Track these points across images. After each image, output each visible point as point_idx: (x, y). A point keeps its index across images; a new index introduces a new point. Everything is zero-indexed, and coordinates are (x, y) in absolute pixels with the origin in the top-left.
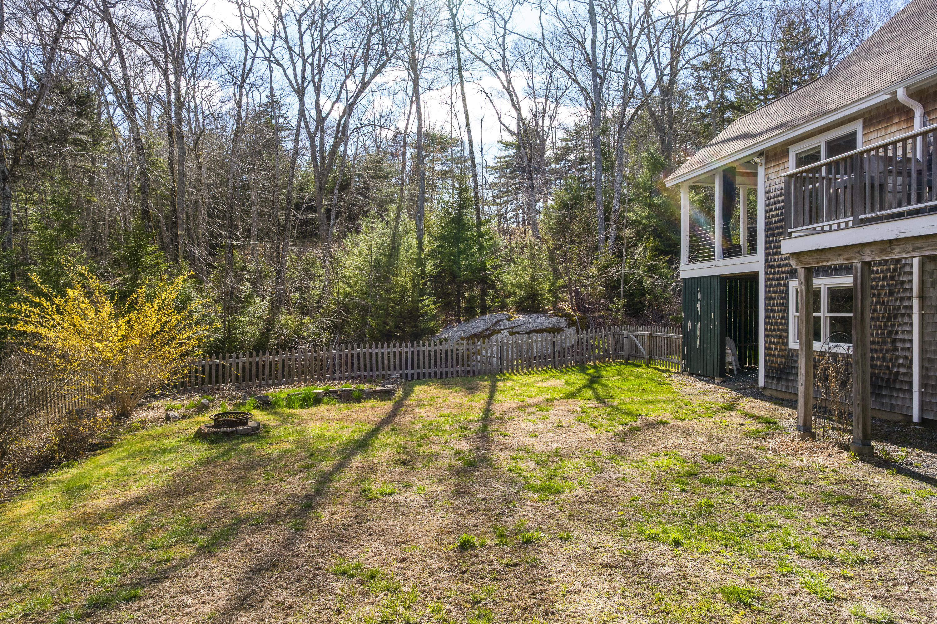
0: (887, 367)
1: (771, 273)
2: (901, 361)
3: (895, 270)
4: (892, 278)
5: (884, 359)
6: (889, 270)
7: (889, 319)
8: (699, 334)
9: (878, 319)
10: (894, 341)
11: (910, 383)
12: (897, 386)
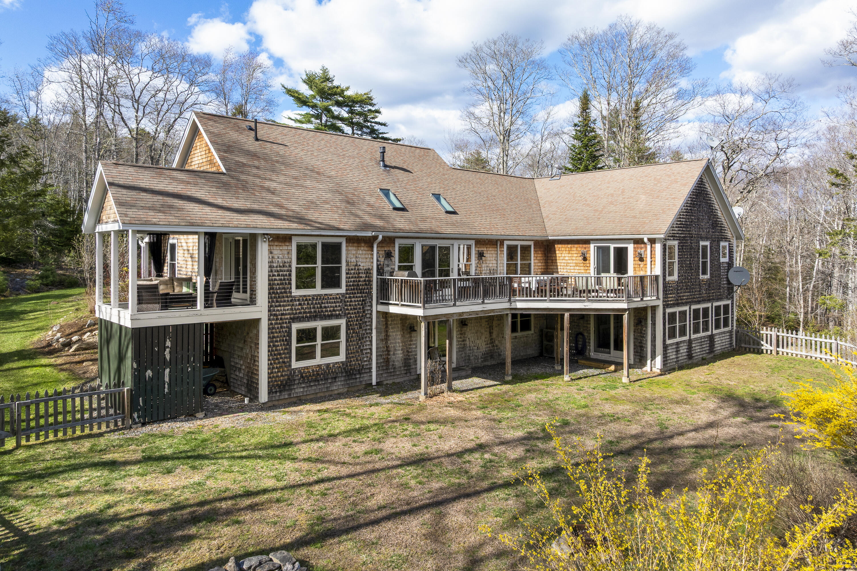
0: (359, 364)
1: (273, 320)
2: (365, 359)
3: (362, 316)
4: (361, 320)
5: (357, 360)
6: (359, 316)
7: (360, 340)
8: (167, 379)
9: (354, 341)
10: (362, 350)
11: (371, 368)
12: (363, 371)
